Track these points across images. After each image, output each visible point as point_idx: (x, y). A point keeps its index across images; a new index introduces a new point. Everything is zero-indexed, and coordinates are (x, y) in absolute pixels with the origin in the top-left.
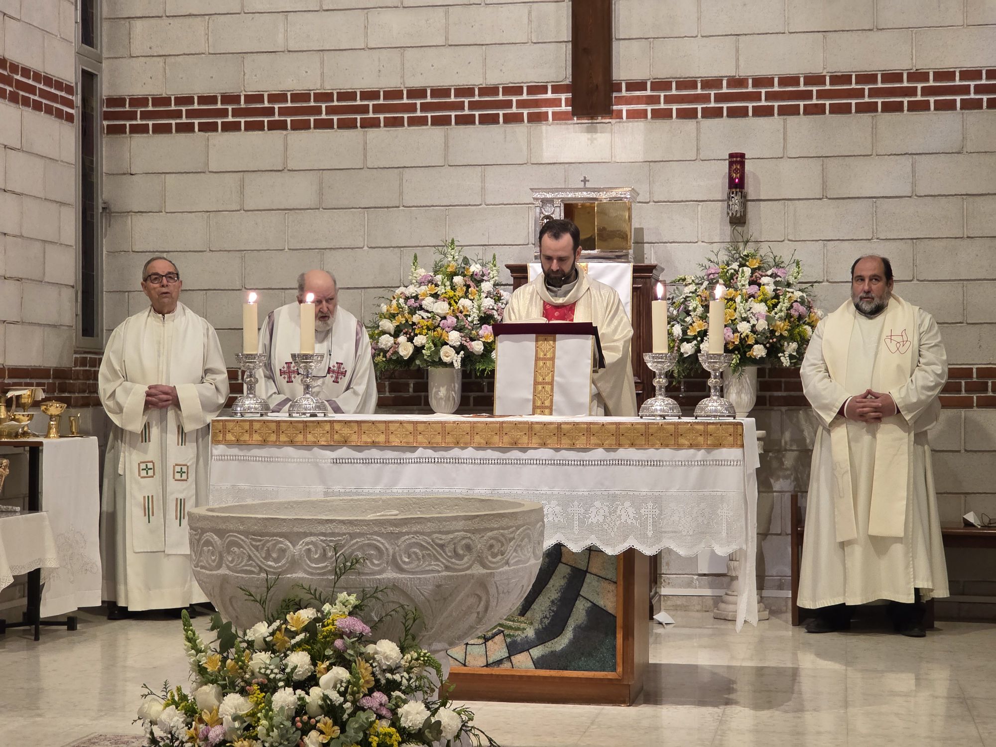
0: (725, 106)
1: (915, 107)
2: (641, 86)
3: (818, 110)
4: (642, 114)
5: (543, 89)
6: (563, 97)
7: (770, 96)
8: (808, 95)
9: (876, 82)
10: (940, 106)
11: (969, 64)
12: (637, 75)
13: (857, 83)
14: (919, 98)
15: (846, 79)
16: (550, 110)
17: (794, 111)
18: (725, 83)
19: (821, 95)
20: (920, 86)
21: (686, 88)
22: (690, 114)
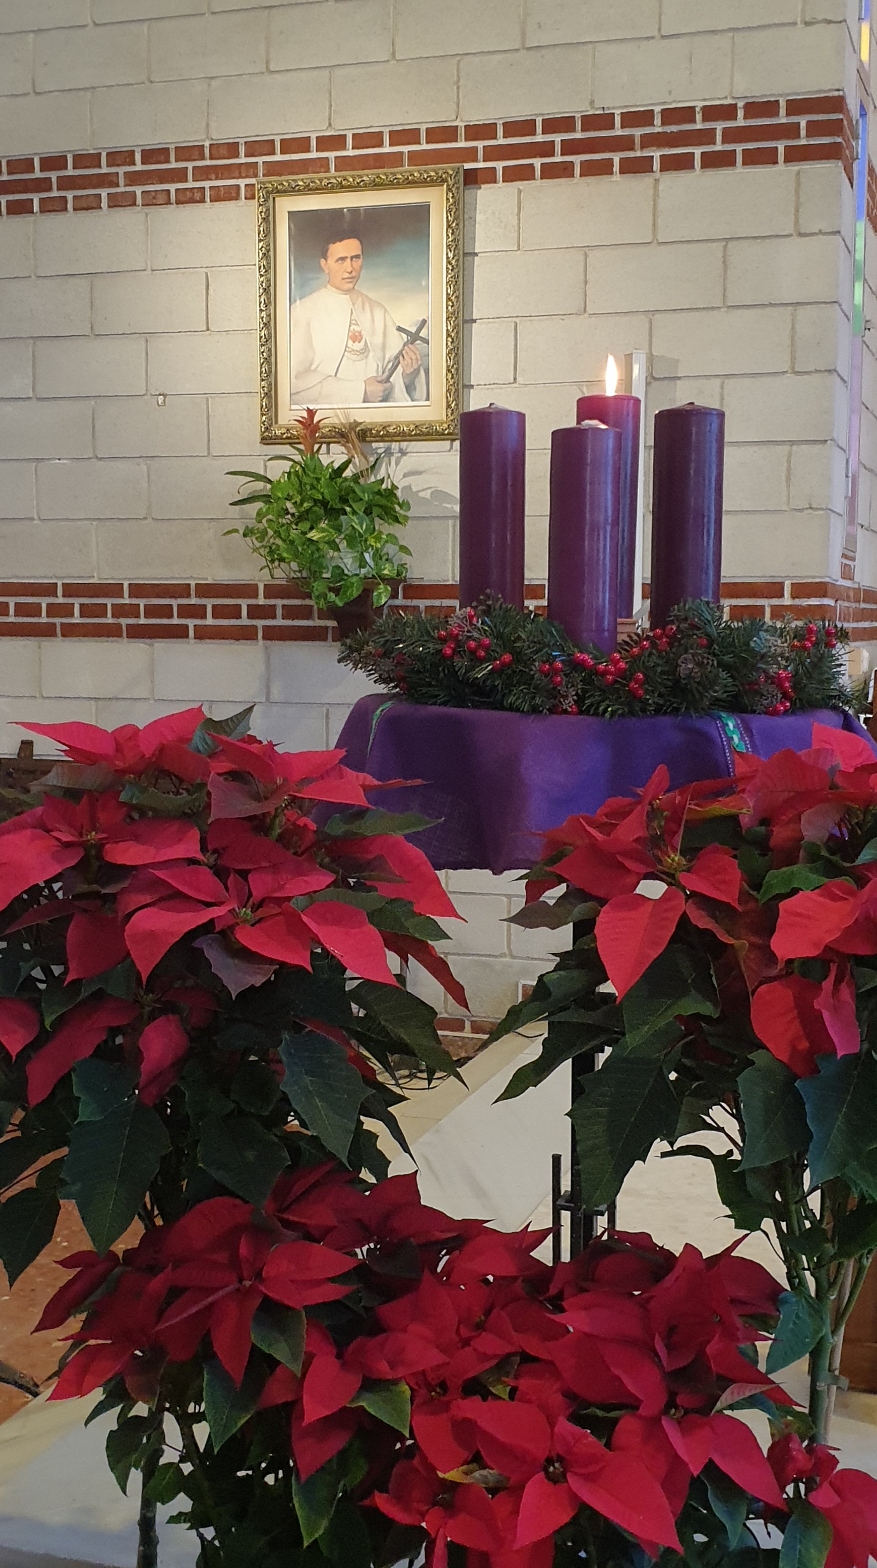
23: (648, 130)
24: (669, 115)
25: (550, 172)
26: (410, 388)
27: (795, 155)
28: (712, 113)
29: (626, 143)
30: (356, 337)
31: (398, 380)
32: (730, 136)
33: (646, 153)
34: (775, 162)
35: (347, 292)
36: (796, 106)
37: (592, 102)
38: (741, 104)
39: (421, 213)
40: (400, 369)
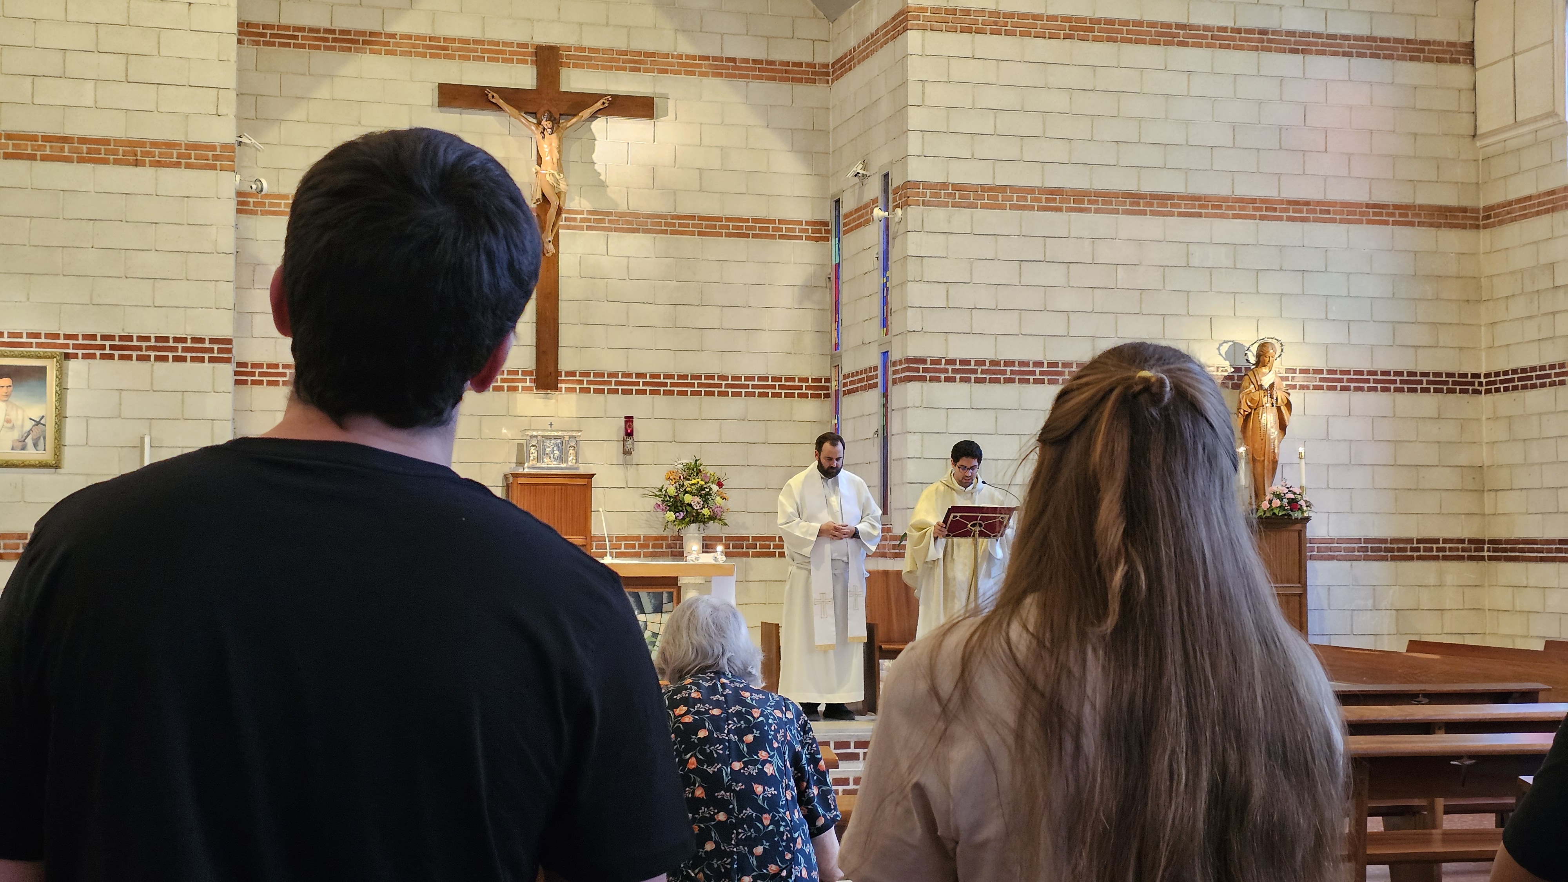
0: (620, 388)
1: (721, 394)
2: (573, 374)
3: (671, 393)
4: (573, 390)
5: (517, 372)
6: (528, 378)
7: (645, 384)
8: (665, 384)
9: (701, 379)
10: (735, 394)
11: (750, 373)
12: (570, 368)
13: (691, 379)
14: (723, 389)
15: (686, 377)
16: (520, 385)
17: (657, 392)
18: (620, 375)
19: (672, 385)
20: (724, 383)
21: (599, 377)
22: (602, 391)
23: (148, 344)
24: (158, 339)
25: (103, 357)
26: (35, 445)
27: (212, 360)
28: (177, 340)
29: (139, 348)
30: (8, 421)
31: (29, 441)
32: (185, 349)
33: (148, 353)
34: (204, 362)
35: (4, 401)
36: (213, 341)
37: (123, 330)
38: (189, 337)
39: (42, 370)
40: (30, 437)
